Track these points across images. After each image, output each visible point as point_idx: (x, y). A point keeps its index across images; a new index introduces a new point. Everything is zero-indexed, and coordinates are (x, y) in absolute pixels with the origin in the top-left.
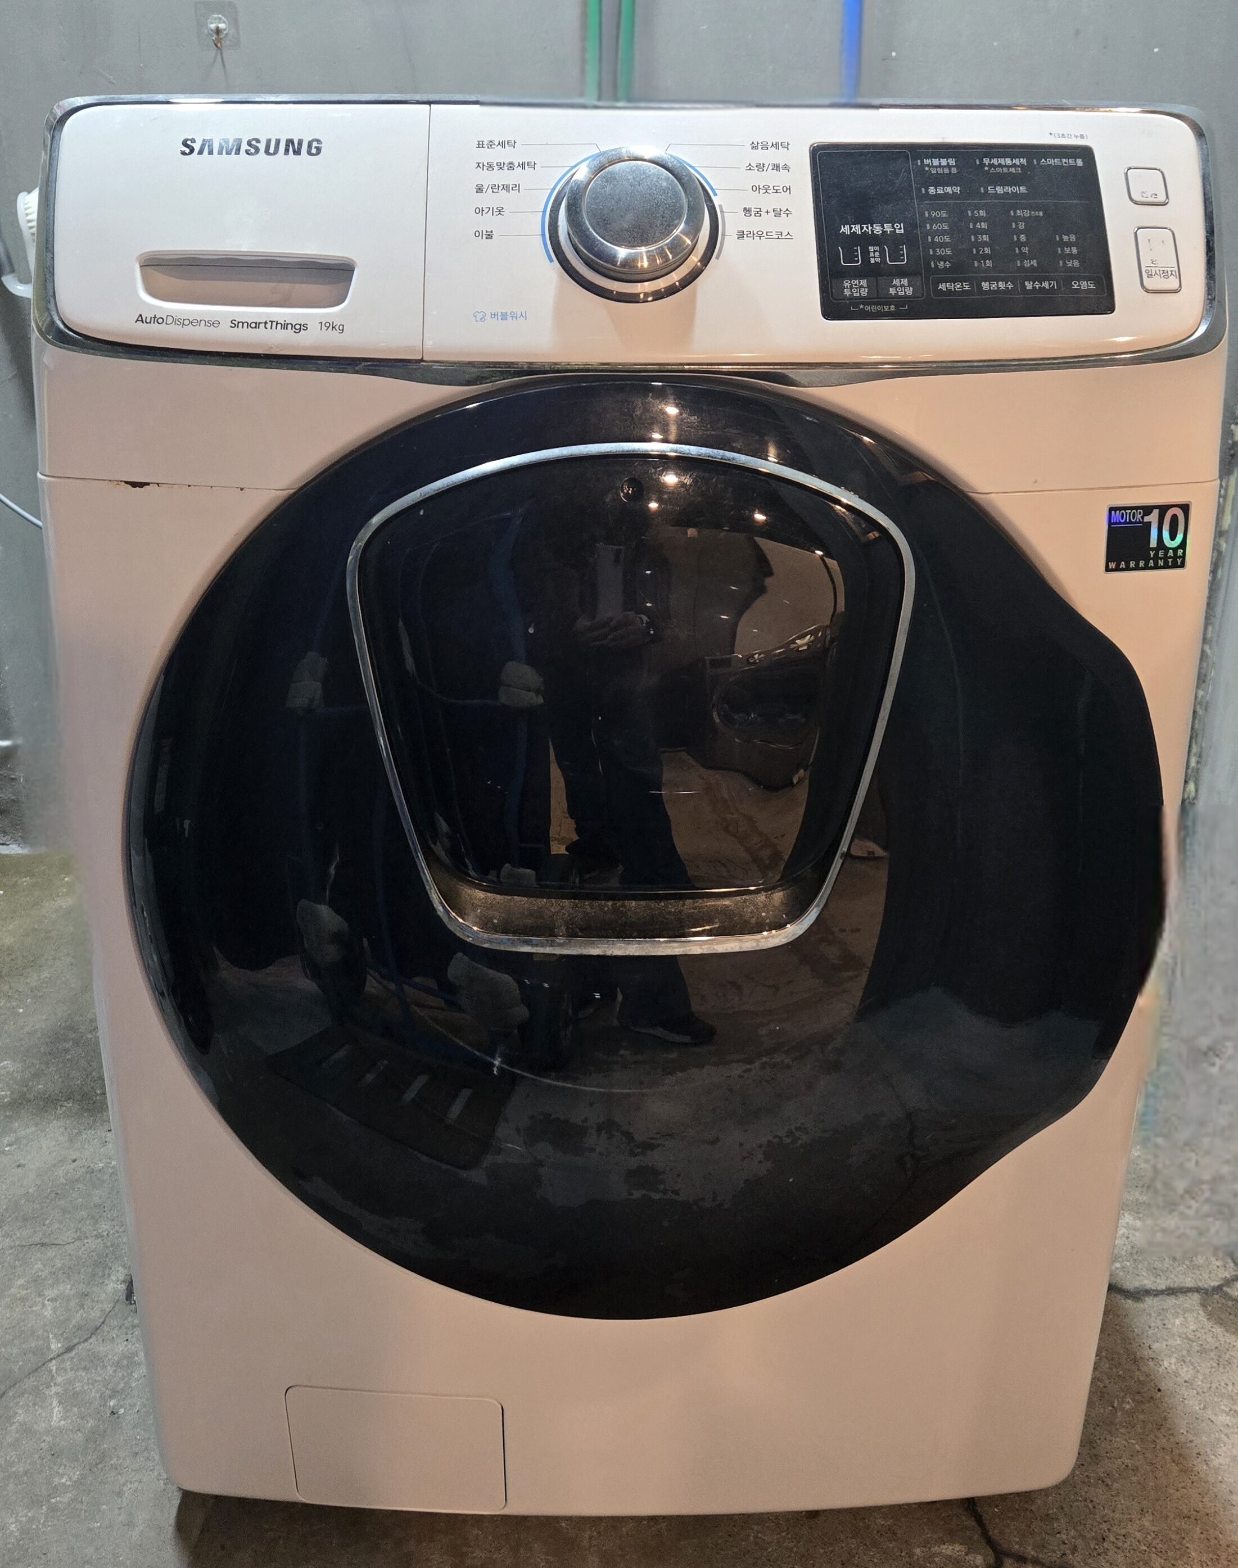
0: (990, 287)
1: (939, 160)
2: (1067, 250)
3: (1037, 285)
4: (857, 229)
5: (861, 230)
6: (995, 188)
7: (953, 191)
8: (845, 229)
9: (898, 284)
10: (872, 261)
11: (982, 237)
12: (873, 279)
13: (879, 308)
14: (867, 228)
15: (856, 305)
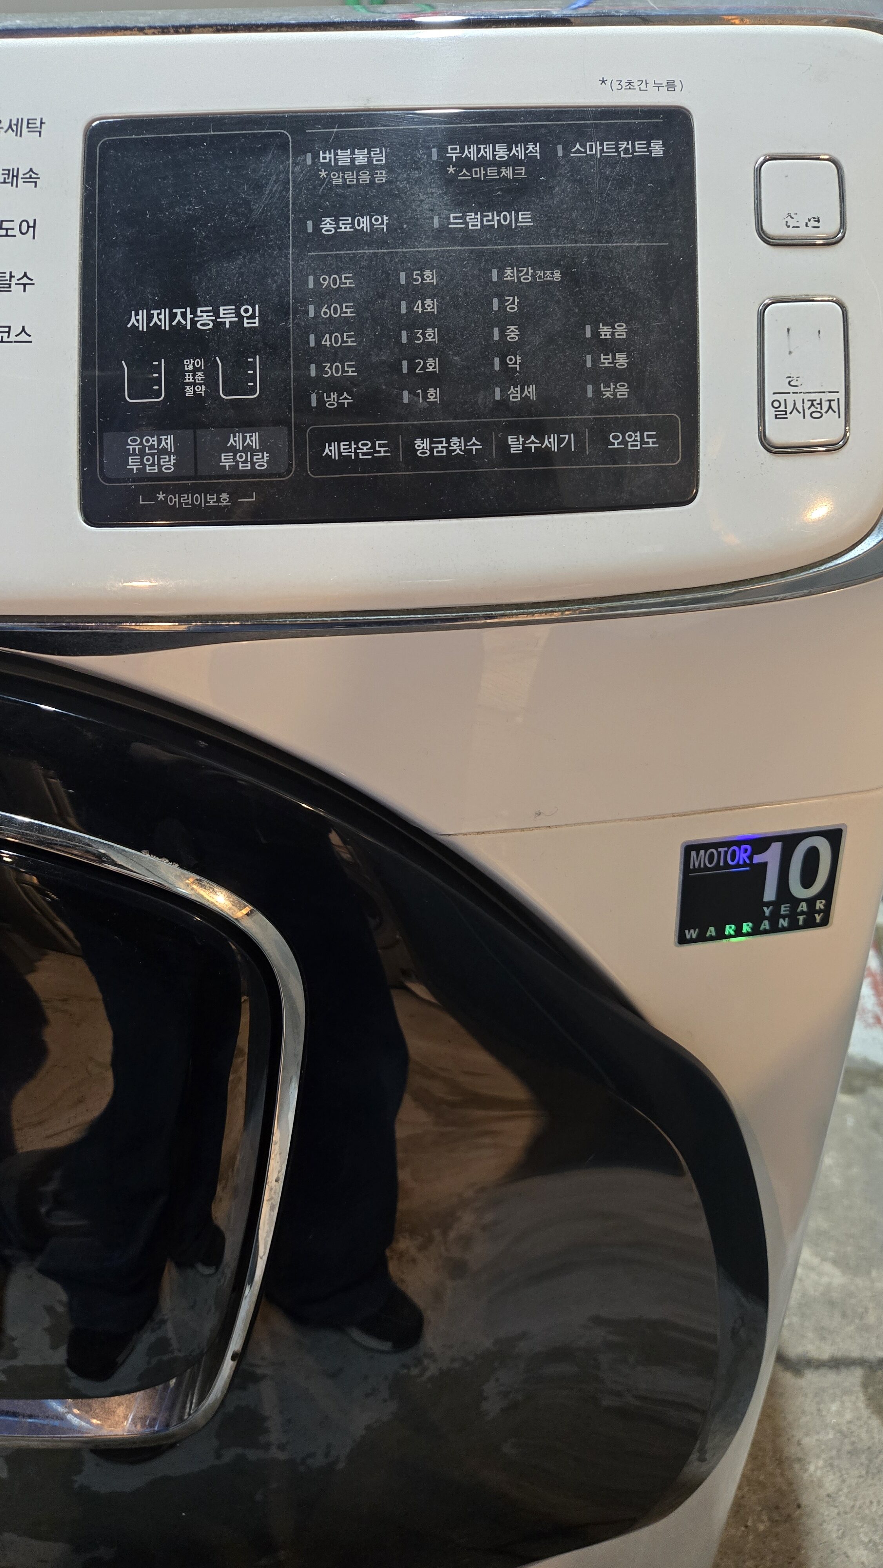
0: (432, 449)
1: (353, 153)
2: (605, 361)
3: (533, 443)
4: (162, 318)
5: (171, 321)
6: (463, 217)
7: (372, 225)
8: (138, 320)
9: (239, 446)
10: (189, 392)
11: (423, 334)
12: (189, 433)
13: (198, 499)
14: (184, 315)
15: (151, 494)
